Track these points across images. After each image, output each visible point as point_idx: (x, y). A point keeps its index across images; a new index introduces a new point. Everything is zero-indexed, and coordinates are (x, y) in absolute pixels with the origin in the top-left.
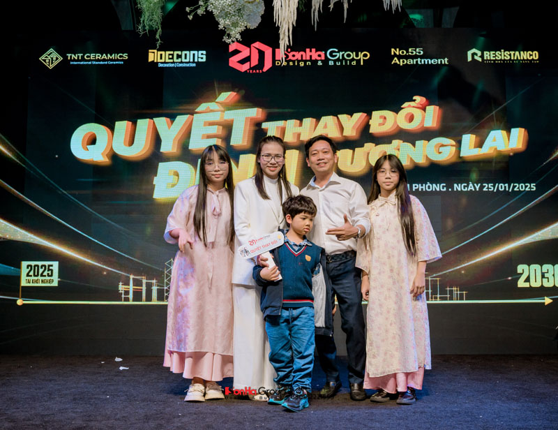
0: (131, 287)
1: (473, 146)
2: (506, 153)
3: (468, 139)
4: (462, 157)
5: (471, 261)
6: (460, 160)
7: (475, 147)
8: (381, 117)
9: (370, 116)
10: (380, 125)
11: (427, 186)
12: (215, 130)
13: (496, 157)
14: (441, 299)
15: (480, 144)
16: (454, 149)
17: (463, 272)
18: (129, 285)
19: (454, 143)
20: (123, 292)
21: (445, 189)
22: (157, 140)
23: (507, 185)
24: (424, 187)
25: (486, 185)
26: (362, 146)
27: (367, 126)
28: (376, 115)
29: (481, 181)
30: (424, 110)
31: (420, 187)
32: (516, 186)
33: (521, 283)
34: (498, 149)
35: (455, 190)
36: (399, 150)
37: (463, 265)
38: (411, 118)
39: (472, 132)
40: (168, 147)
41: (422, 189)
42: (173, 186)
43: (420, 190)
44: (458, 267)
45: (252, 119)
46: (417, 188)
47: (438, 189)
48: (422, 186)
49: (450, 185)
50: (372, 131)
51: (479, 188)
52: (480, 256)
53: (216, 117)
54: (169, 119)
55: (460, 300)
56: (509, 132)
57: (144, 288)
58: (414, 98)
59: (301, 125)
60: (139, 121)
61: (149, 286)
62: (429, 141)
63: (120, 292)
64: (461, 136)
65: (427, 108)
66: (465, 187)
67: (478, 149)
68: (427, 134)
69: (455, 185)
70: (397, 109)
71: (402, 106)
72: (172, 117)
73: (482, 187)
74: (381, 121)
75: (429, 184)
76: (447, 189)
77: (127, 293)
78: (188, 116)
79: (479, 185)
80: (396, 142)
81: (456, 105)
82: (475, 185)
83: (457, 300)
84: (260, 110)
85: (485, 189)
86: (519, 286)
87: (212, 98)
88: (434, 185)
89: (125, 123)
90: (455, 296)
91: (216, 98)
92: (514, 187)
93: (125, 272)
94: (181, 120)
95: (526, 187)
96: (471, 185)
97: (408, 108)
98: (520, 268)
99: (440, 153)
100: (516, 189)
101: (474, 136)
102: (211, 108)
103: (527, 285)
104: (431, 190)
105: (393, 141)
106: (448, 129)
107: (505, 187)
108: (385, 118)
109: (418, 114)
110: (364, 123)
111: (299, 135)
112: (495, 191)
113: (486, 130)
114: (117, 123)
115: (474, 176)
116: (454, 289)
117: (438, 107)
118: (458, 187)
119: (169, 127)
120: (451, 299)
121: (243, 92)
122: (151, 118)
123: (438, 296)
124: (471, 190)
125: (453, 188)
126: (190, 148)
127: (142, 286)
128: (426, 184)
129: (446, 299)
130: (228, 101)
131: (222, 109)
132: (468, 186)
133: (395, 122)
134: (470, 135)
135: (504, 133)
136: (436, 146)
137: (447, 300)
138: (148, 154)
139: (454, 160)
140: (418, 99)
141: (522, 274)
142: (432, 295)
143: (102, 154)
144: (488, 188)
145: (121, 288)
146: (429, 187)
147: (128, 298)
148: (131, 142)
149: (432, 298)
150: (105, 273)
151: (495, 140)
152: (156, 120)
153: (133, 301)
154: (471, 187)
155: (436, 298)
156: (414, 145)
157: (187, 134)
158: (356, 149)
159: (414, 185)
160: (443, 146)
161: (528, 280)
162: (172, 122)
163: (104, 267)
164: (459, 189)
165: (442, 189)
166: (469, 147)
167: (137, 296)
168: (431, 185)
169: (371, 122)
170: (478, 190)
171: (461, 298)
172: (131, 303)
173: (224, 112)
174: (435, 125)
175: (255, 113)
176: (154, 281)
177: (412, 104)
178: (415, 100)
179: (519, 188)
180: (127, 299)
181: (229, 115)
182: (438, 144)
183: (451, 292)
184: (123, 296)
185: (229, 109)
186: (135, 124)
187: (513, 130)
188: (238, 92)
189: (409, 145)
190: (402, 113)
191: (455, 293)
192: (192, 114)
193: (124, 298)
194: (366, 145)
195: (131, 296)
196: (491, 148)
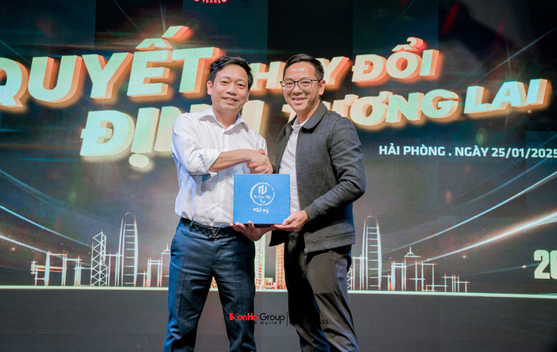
0: (47, 268)
1: (481, 101)
2: (523, 110)
3: (475, 93)
4: (466, 114)
5: (475, 243)
6: (463, 118)
7: (483, 102)
8: (366, 63)
9: (353, 60)
10: (365, 72)
11: (421, 148)
12: (160, 73)
13: (510, 115)
14: (437, 289)
15: (489, 99)
16: (456, 104)
17: (464, 257)
18: (45, 265)
19: (456, 96)
20: (36, 273)
21: (444, 153)
22: (87, 83)
23: (522, 150)
24: (417, 151)
25: (496, 149)
26: (343, 98)
27: (349, 74)
28: (360, 59)
29: (489, 144)
30: (421, 54)
31: (413, 151)
32: (534, 152)
33: (539, 274)
34: (512, 105)
35: (456, 154)
36: (387, 103)
37: (465, 249)
38: (404, 65)
39: (479, 84)
40: (101, 91)
41: (415, 153)
42: (106, 140)
43: (413, 154)
44: (458, 251)
45: (206, 61)
46: (409, 151)
47: (435, 154)
48: (415, 148)
49: (450, 149)
50: (355, 79)
51: (487, 154)
52: (487, 238)
53: (163, 57)
54: (102, 57)
55: (461, 292)
56: (527, 83)
57: (64, 269)
58: (409, 40)
59: (267, 70)
60: (64, 58)
61: (71, 267)
62: (425, 93)
63: (33, 273)
64: (466, 88)
65: (425, 52)
66: (468, 151)
67: (487, 104)
68: (423, 86)
69: (457, 149)
70: (387, 54)
71: (393, 50)
72: (107, 55)
73: (490, 152)
74: (367, 67)
75: (423, 146)
76: (447, 153)
77: (41, 274)
78: (127, 53)
79: (487, 149)
80: (384, 94)
81: (460, 50)
82: (482, 149)
83: (457, 291)
84: (218, 50)
85: (494, 155)
86: (536, 277)
87: (157, 32)
88: (430, 148)
89: (45, 59)
90: (453, 287)
91: (163, 33)
92: (532, 153)
93: (40, 248)
94: (118, 59)
95: (547, 153)
96: (476, 148)
97: (400, 52)
98: (538, 254)
99: (439, 109)
100: (533, 156)
101: (482, 89)
102: (157, 45)
103: (547, 276)
104: (426, 154)
105: (381, 93)
106: (450, 80)
107: (520, 153)
108: (372, 64)
109: (412, 59)
110: (346, 69)
111: (265, 82)
112: (507, 157)
113: (498, 82)
114: (35, 59)
115: (480, 138)
116: (453, 277)
117: (438, 52)
118: (460, 151)
119: (103, 67)
120: (449, 290)
121: (197, 26)
122: (80, 54)
123: (433, 286)
124: (477, 156)
125: (453, 152)
126: (128, 94)
127: (61, 265)
128: (420, 146)
129: (442, 289)
130: (178, 37)
131: (171, 47)
132: (472, 151)
133: (384, 69)
134: (477, 87)
135: (521, 84)
136: (434, 100)
137: (444, 291)
138: (74, 100)
139: (456, 117)
140: (414, 41)
141: (540, 262)
142: (425, 284)
143: (15, 98)
144: (498, 153)
145: (35, 268)
146: (424, 151)
147: (43, 281)
148: (53, 84)
149: (425, 288)
150: (13, 249)
151: (508, 93)
152: (85, 57)
153: (50, 284)
154: (476, 152)
155: (430, 288)
156: (406, 98)
157: (126, 77)
158: (335, 102)
159: (405, 148)
160: (442, 100)
161: (547, 270)
162: (107, 61)
163: (13, 241)
164: (462, 154)
165: (440, 154)
166: (476, 102)
167: (55, 278)
168: (426, 148)
169: (354, 69)
170: (485, 155)
171: (462, 290)
172: (46, 287)
173: (172, 50)
174: (433, 74)
175: (211, 53)
176: (78, 260)
177: (406, 47)
178: (409, 43)
179: (537, 154)
180: (41, 283)
181: (178, 55)
182: (438, 97)
183: (449, 281)
184: (36, 279)
185: (179, 48)
186: (58, 60)
187: (533, 82)
188: (190, 26)
189: (401, 98)
190: (394, 59)
191: (454, 282)
192: (132, 51)
193: (38, 280)
194: (347, 96)
195: (46, 279)
196: (503, 104)
